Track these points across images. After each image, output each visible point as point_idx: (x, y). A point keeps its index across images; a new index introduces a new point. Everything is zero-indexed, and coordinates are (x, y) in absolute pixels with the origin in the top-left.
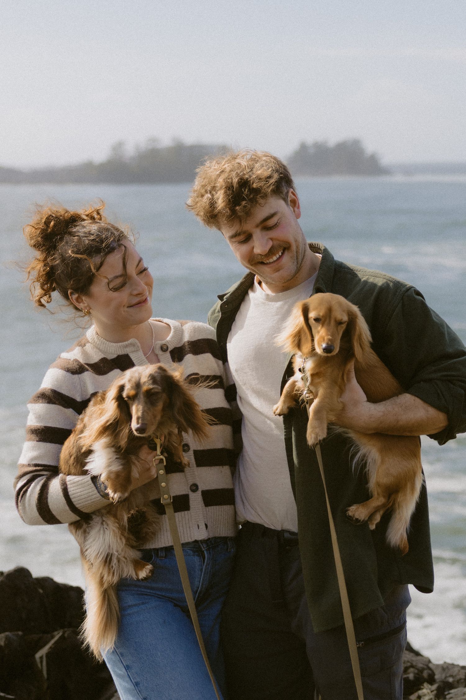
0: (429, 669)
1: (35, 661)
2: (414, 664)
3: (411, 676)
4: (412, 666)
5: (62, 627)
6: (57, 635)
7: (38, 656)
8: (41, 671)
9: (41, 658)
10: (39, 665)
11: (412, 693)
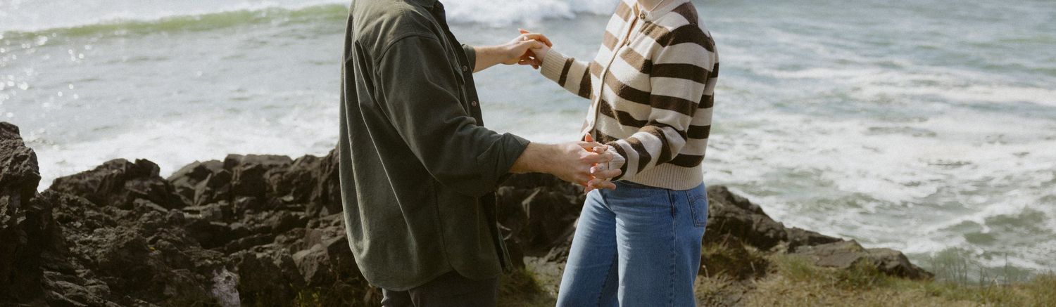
0: (784, 231)
1: (522, 206)
2: (774, 227)
3: (771, 235)
4: (772, 228)
5: (538, 185)
6: (537, 191)
7: (524, 203)
8: (526, 213)
9: (526, 205)
10: (525, 209)
11: (772, 247)
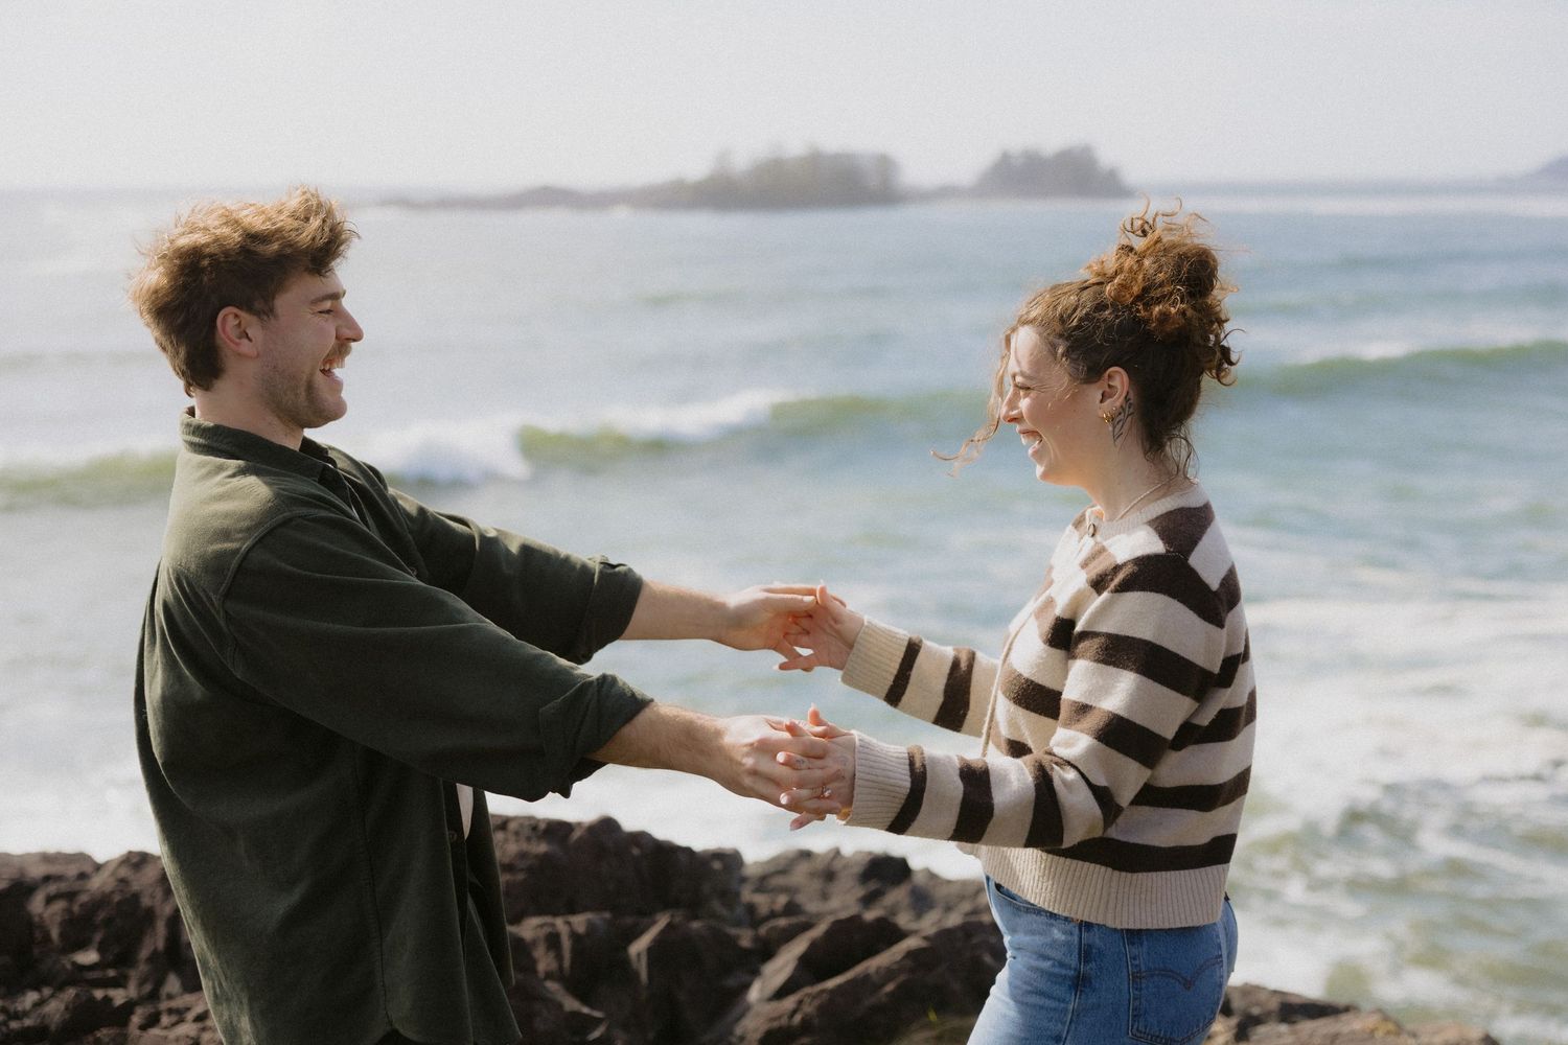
1: (628, 957)
5: (666, 905)
7: (634, 950)
8: (638, 973)
9: (639, 955)
10: (635, 965)
